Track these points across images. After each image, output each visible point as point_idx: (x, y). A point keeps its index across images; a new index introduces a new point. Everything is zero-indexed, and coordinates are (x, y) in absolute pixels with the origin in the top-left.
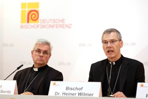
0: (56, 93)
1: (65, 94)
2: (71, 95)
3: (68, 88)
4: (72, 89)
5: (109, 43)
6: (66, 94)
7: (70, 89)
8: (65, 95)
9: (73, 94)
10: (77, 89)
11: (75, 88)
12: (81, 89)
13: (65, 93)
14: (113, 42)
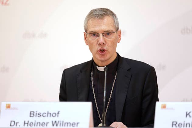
0: (13, 123)
1: (28, 124)
2: (40, 126)
3: (33, 114)
4: (40, 115)
5: (101, 36)
6: (30, 124)
7: (37, 115)
8: (28, 126)
9: (42, 124)
10: (49, 115)
11: (45, 113)
12: (57, 114)
13: (28, 122)
14: (108, 34)
